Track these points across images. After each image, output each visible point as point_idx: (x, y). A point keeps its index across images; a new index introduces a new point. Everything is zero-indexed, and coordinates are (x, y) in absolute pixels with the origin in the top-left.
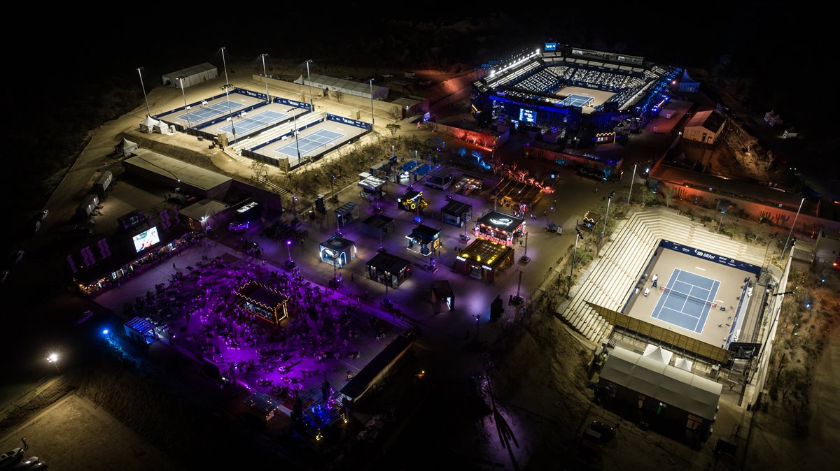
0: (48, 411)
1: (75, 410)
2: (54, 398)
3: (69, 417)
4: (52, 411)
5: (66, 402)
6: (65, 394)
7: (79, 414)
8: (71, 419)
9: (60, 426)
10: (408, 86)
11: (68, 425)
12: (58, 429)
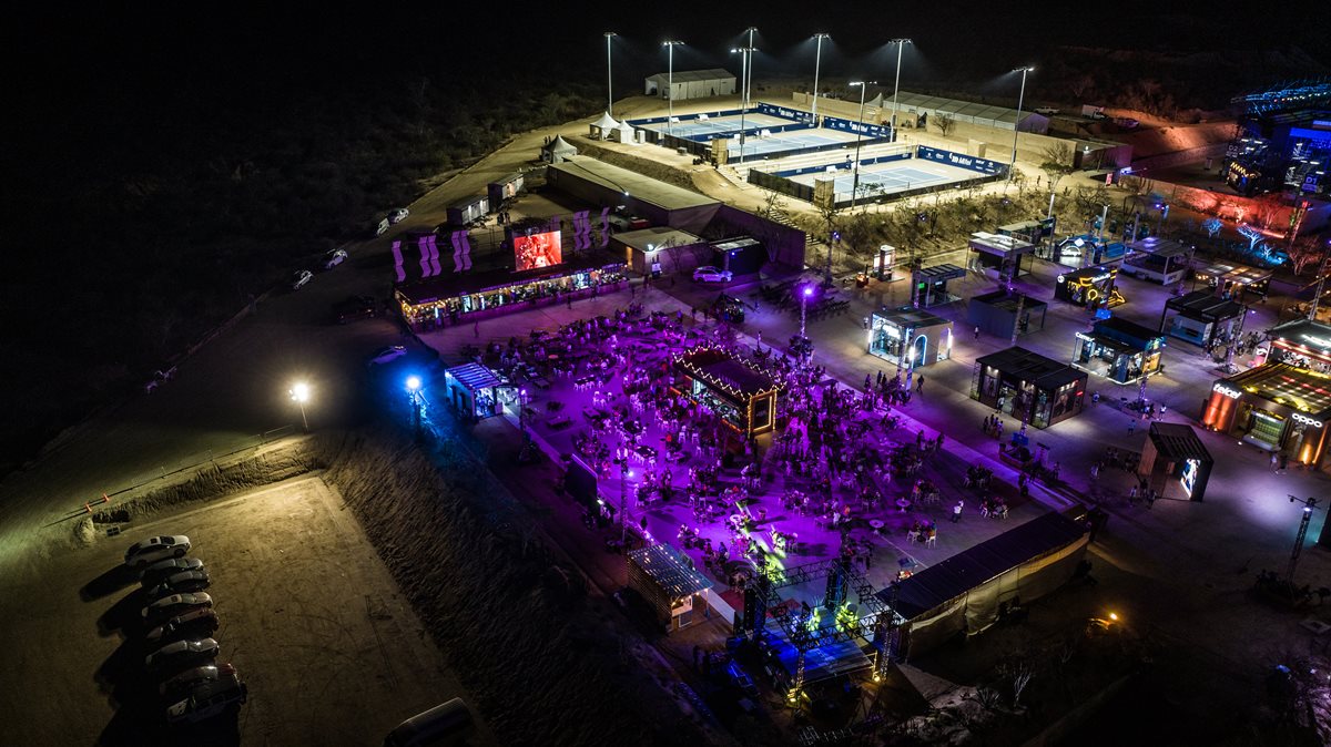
0: (262, 493)
1: (305, 502)
2: (282, 473)
3: (290, 511)
4: (270, 493)
5: (299, 485)
6: (304, 472)
7: (309, 511)
8: (291, 515)
9: (267, 523)
10: (1087, 124)
11: (281, 524)
12: (262, 526)
